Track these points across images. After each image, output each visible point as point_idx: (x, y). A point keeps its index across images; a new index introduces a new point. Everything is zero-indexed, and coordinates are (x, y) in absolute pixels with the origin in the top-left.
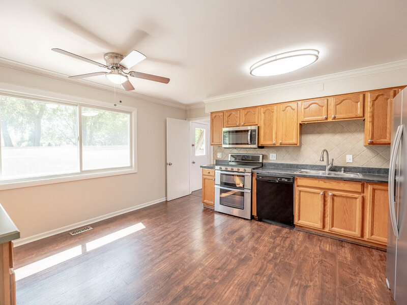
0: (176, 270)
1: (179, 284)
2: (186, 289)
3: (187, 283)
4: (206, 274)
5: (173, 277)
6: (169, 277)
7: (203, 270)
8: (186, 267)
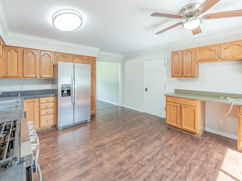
0: (140, 146)
1: (138, 141)
2: (135, 139)
3: (134, 140)
4: (125, 142)
5: (141, 143)
6: (143, 144)
7: (126, 144)
8: (135, 147)
